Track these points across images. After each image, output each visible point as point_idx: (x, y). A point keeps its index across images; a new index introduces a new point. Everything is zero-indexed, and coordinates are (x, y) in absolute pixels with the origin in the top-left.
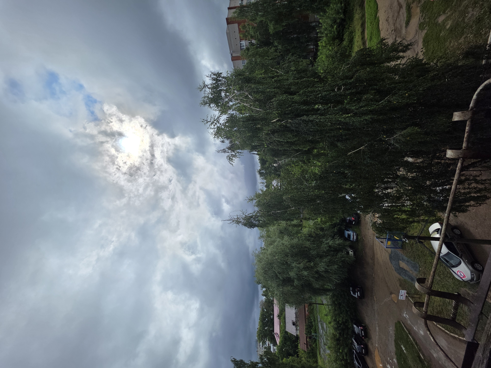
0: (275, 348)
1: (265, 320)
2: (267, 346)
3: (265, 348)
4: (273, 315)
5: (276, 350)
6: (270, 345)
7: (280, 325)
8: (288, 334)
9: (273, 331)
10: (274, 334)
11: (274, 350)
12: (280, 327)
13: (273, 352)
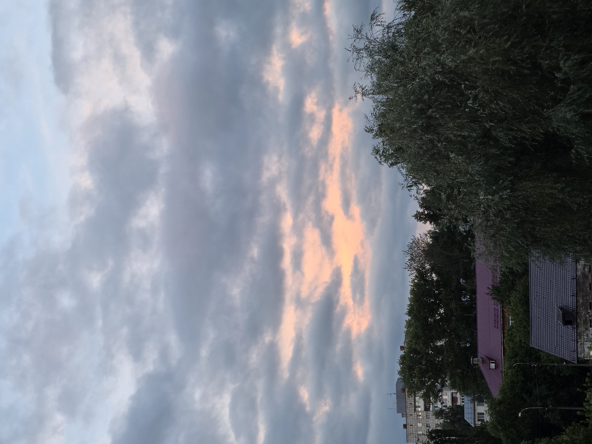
0: (483, 408)
1: (433, 311)
2: (449, 404)
3: (439, 414)
4: (474, 292)
5: (487, 418)
6: (459, 403)
7: (503, 329)
8: (538, 359)
9: (473, 351)
10: (475, 363)
11: (476, 420)
12: (504, 333)
13: (473, 425)
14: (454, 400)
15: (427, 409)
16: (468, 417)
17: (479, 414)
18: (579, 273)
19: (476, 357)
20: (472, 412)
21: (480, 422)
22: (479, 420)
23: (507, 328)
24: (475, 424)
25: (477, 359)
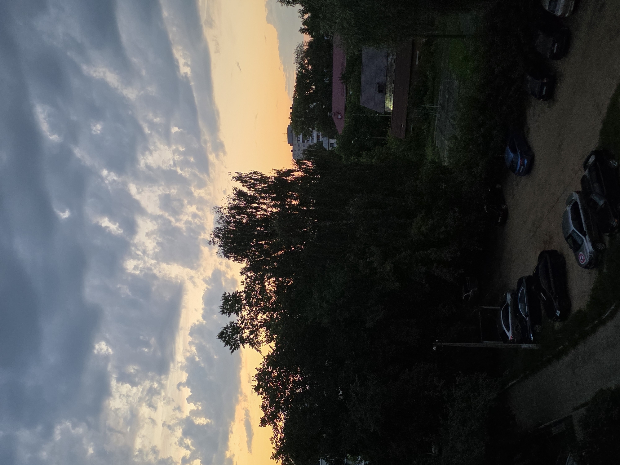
0: (333, 141)
2: (316, 139)
4: (331, 76)
5: (335, 145)
6: (321, 140)
7: (346, 96)
8: (364, 112)
9: (330, 109)
10: (330, 115)
11: (330, 146)
12: (346, 99)
13: (327, 150)
14: (318, 137)
15: (303, 141)
16: (325, 146)
17: (331, 143)
18: (389, 63)
19: (331, 112)
20: (328, 142)
21: (331, 148)
22: (331, 147)
23: (348, 96)
24: (329, 149)
25: (331, 113)
